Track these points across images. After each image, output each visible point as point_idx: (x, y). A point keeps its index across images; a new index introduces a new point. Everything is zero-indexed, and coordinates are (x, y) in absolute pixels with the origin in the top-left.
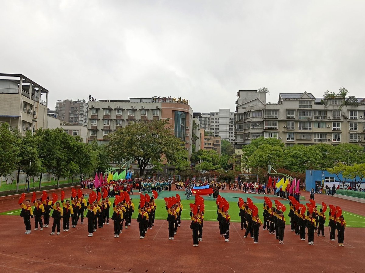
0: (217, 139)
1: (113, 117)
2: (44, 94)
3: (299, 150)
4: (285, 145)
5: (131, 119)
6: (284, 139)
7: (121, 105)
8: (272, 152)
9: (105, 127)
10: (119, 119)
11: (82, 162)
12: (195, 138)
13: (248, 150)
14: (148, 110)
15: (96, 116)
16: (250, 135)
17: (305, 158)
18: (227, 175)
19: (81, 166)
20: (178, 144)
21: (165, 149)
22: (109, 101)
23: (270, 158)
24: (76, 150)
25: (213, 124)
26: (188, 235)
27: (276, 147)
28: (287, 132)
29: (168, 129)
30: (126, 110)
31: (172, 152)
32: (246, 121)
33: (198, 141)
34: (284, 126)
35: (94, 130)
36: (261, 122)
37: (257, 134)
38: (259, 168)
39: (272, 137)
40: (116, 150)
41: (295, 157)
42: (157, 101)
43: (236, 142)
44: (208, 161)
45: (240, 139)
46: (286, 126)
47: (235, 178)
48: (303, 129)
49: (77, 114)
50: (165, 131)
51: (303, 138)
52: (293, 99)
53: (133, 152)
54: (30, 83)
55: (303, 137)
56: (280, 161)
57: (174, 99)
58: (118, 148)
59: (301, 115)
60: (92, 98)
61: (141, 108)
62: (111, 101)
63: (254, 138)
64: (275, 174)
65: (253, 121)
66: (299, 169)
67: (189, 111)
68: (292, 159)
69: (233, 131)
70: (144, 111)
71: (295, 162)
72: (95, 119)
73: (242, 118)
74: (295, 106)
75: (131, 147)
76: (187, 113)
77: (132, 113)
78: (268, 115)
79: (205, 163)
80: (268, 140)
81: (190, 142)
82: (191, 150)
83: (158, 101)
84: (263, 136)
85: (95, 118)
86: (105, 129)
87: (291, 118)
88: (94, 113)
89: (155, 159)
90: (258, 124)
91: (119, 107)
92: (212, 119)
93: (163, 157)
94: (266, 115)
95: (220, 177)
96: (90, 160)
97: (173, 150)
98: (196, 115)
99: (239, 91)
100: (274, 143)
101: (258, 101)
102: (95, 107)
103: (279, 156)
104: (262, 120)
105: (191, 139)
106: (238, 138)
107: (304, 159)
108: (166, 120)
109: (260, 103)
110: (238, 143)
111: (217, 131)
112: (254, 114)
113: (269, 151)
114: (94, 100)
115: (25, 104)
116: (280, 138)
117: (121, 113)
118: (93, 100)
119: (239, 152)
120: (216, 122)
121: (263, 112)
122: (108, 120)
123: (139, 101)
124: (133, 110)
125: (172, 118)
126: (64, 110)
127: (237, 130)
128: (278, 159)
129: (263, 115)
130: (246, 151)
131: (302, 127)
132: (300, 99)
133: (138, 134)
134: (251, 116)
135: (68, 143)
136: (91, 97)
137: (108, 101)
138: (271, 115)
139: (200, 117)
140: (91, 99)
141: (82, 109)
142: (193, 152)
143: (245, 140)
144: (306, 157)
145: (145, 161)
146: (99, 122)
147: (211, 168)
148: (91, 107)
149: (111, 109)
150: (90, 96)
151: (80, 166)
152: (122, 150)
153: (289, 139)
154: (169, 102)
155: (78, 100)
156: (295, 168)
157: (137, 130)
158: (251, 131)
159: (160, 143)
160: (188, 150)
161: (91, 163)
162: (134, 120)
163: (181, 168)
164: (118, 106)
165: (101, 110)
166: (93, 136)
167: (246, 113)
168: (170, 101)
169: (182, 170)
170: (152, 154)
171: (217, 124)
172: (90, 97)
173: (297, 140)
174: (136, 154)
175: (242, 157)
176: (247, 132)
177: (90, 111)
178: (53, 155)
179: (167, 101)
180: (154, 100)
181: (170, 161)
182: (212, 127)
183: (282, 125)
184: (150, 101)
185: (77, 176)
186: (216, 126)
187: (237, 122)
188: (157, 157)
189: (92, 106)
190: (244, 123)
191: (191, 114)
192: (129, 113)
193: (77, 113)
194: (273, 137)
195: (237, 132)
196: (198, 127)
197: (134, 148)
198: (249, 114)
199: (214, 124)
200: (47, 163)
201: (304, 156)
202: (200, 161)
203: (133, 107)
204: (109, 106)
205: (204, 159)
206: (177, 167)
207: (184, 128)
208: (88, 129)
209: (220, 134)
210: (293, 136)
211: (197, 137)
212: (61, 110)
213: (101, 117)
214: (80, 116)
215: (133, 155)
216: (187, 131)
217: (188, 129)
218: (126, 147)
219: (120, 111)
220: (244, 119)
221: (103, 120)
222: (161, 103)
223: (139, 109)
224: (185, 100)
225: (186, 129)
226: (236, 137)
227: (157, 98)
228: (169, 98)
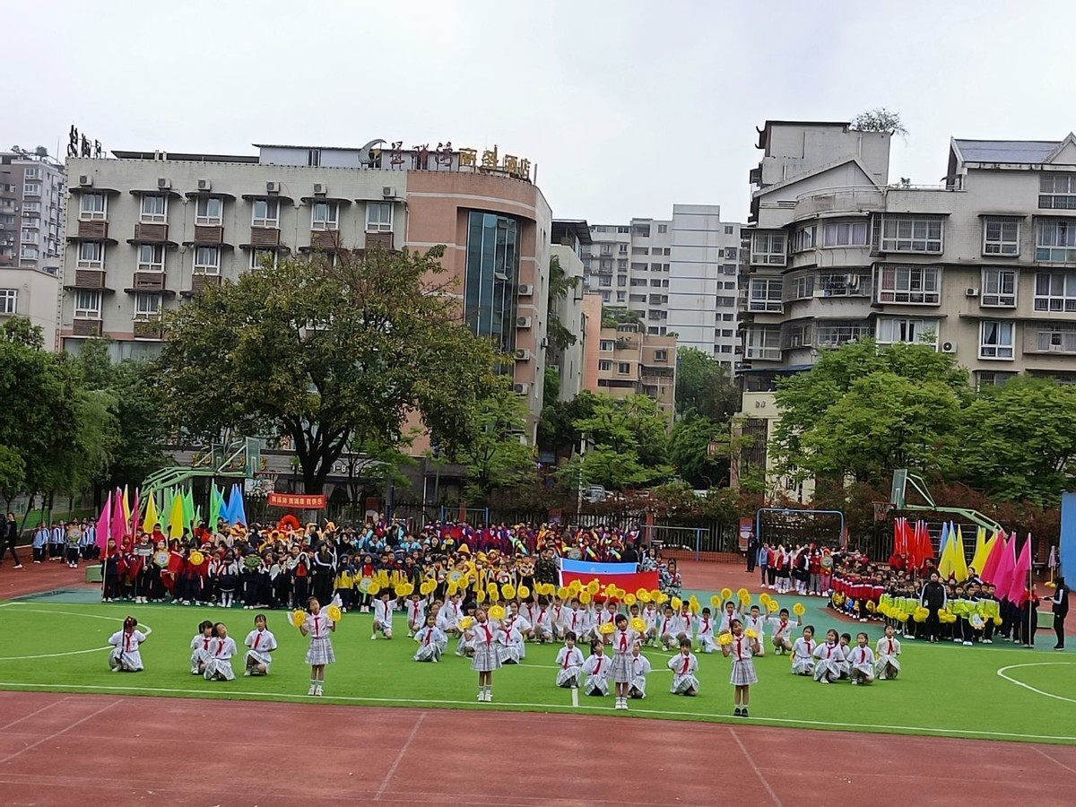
0: (658, 343)
1: (182, 233)
3: (1035, 404)
4: (971, 381)
5: (265, 244)
6: (968, 352)
7: (220, 180)
8: (909, 410)
9: (140, 278)
10: (211, 243)
11: (36, 439)
12: (559, 338)
13: (801, 400)
14: (345, 204)
15: (99, 228)
16: (814, 328)
17: (1060, 440)
18: (705, 511)
19: (35, 457)
20: (484, 362)
21: (421, 386)
22: (161, 158)
23: (900, 434)
24: (12, 385)
25: (640, 274)
26: (532, 779)
27: (928, 386)
28: (983, 319)
29: (436, 294)
30: (240, 200)
31: (454, 402)
32: (795, 266)
33: (572, 353)
34: (971, 291)
35: (90, 290)
36: (864, 272)
37: (843, 327)
38: (849, 481)
39: (911, 340)
40: (192, 388)
41: (1015, 433)
42: (386, 160)
43: (750, 361)
44: (618, 444)
45: (764, 348)
46: (980, 293)
47: (738, 523)
48: (1057, 304)
49: (8, 216)
50: (425, 305)
51: (1053, 349)
52: (1013, 167)
53: (273, 399)
55: (1056, 341)
56: (948, 452)
57: (467, 155)
58: (202, 379)
59: (1047, 242)
60: (85, 143)
61: (310, 194)
62: (171, 157)
63: (830, 342)
64: (924, 508)
65: (830, 265)
66: (1032, 488)
67: (534, 213)
68: (1000, 442)
69: (734, 311)
70: (324, 209)
71: (1015, 455)
72: (94, 238)
73: (778, 248)
74: (1022, 197)
75: (264, 375)
76: (525, 223)
77: (271, 214)
78: (898, 239)
79: (606, 454)
80: (893, 352)
81: (537, 357)
82: (538, 393)
83: (393, 163)
84: (872, 333)
85: (94, 235)
86: (142, 287)
87: (1000, 254)
88: (93, 211)
89: (376, 431)
90: (851, 279)
91: (207, 187)
92: (635, 250)
93: (413, 421)
94: (891, 239)
95: (673, 521)
96: (74, 429)
97: (461, 393)
98: (568, 232)
99: (769, 124)
100: (925, 366)
101: (851, 170)
102: (97, 186)
103: (942, 427)
104: (865, 260)
105: (539, 343)
106: (757, 341)
107: (1057, 446)
108: (427, 255)
109: (861, 183)
110: (755, 367)
111: (662, 308)
112: (831, 232)
113: (897, 406)
114: (93, 150)
116: (948, 346)
117: (215, 213)
118: (86, 151)
119: (761, 405)
120: (657, 267)
121: (877, 224)
122: (158, 247)
123: (303, 158)
124: (275, 201)
125: (454, 245)
127: (755, 306)
128: (939, 438)
129: (877, 239)
130: (792, 402)
131: (1049, 297)
132: (1047, 168)
133: (298, 312)
134: (819, 241)
136: (80, 137)
137: (157, 157)
138: (912, 239)
139: (586, 240)
140: (80, 145)
141: (32, 193)
142: (547, 402)
143: (787, 354)
144: (1063, 432)
145: (328, 440)
146: (114, 254)
147: (634, 478)
148: (76, 184)
149: (167, 195)
150: (73, 133)
151: (26, 459)
152: (220, 386)
153: (992, 352)
154: (442, 167)
155: (16, 148)
156: (1013, 485)
157: (295, 295)
158: (819, 311)
159: (396, 360)
160: (524, 392)
161: (79, 446)
162: (279, 250)
163: (495, 475)
164: (202, 183)
165: (126, 197)
166: (86, 318)
167: (799, 229)
168: (448, 161)
169: (496, 485)
170: (362, 407)
171: (661, 276)
172: (71, 134)
173: (1027, 355)
174: (289, 408)
175: (771, 428)
176: (798, 313)
177: (74, 202)
179: (432, 160)
180: (371, 155)
181: (445, 443)
182: (639, 290)
183: (961, 285)
184: (353, 161)
185: (13, 506)
186: (656, 283)
187: (754, 268)
188: (385, 423)
189: (83, 179)
190: (787, 271)
191: (544, 227)
192: (258, 216)
193: (10, 211)
194: (916, 342)
195: (752, 315)
196: (574, 287)
197: (280, 378)
198: (809, 231)
199: (648, 275)
201: (1056, 427)
202: (583, 444)
203: (276, 189)
204: (161, 182)
205: (599, 436)
206: (474, 470)
207: (511, 293)
208: (66, 288)
209: (673, 322)
210: (1010, 340)
211: (566, 332)
213: (122, 231)
214: (25, 223)
215: (273, 410)
216: (522, 306)
217: (529, 296)
218: (243, 373)
219: (216, 208)
220: (785, 254)
221: (134, 244)
222: (404, 174)
223: (303, 199)
224: (519, 160)
225: (520, 293)
226: (748, 335)
227: (388, 146)
228: (441, 150)
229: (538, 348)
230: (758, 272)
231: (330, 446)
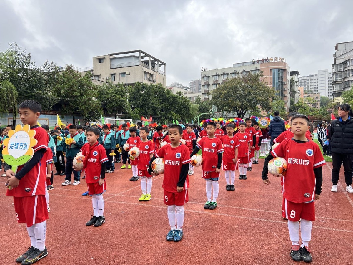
0: (316, 96)
1: (220, 81)
2: (163, 66)
7: (226, 71)
9: (214, 90)
11: (183, 113)
12: (293, 93)
13: (348, 96)
14: (248, 71)
16: (350, 82)
21: (258, 98)
25: (312, 84)
29: (262, 81)
30: (230, 74)
31: (266, 101)
32: (345, 70)
33: (297, 95)
35: (206, 93)
42: (256, 63)
44: (304, 108)
45: (338, 88)
54: (149, 57)
57: (271, 59)
60: (204, 69)
62: (218, 70)
67: (286, 68)
69: (331, 82)
70: (245, 73)
73: (341, 67)
76: (284, 70)
77: (235, 75)
79: (302, 110)
81: (288, 96)
82: (289, 103)
85: (206, 84)
88: (206, 80)
93: (259, 106)
96: (190, 111)
97: (268, 99)
98: (294, 73)
99: (337, 44)
102: (207, 75)
105: (289, 93)
110: (336, 92)
111: (317, 90)
114: (206, 70)
115: (146, 73)
119: (338, 100)
120: (315, 82)
122: (217, 84)
123: (241, 65)
124: (236, 73)
125: (270, 76)
126: (195, 87)
127: (336, 80)
130: (346, 97)
134: (350, 64)
135: (165, 95)
137: (216, 70)
139: (298, 74)
142: (291, 104)
146: (210, 86)
148: (203, 76)
149: (218, 75)
150: (202, 68)
158: (351, 79)
160: (286, 102)
161: (191, 114)
164: (223, 72)
165: (211, 77)
166: (206, 98)
167: (345, 63)
168: (268, 61)
170: (247, 104)
171: (316, 84)
174: (233, 105)
176: (346, 80)
177: (203, 79)
178: (148, 104)
179: (265, 62)
180: (253, 62)
181: (265, 109)
182: (312, 87)
184: (250, 64)
186: (315, 85)
188: (253, 107)
189: (204, 75)
190: (343, 72)
191: (288, 72)
192: (233, 76)
195: (335, 82)
196: (296, 83)
198: (348, 63)
199: (314, 84)
200: (143, 112)
202: (297, 109)
203: (236, 71)
204: (217, 73)
205: (300, 107)
207: (282, 84)
208: (203, 93)
209: (319, 92)
211: (295, 91)
212: (193, 87)
213: (211, 82)
216: (285, 86)
217: (286, 84)
218: (224, 100)
219: (226, 76)
220: (342, 68)
221: (213, 84)
222: (259, 64)
223: (241, 72)
224: (282, 58)
225: (284, 84)
226: (335, 86)
227: (256, 60)
228: (266, 59)
229: (288, 94)
230: (336, 73)
231: (243, 112)
